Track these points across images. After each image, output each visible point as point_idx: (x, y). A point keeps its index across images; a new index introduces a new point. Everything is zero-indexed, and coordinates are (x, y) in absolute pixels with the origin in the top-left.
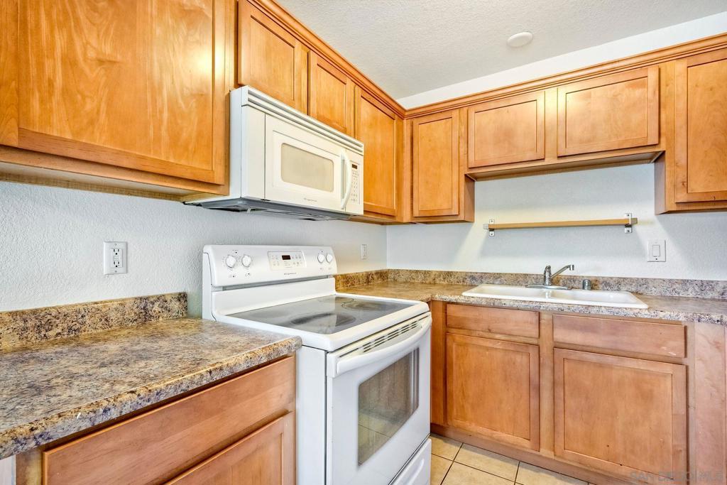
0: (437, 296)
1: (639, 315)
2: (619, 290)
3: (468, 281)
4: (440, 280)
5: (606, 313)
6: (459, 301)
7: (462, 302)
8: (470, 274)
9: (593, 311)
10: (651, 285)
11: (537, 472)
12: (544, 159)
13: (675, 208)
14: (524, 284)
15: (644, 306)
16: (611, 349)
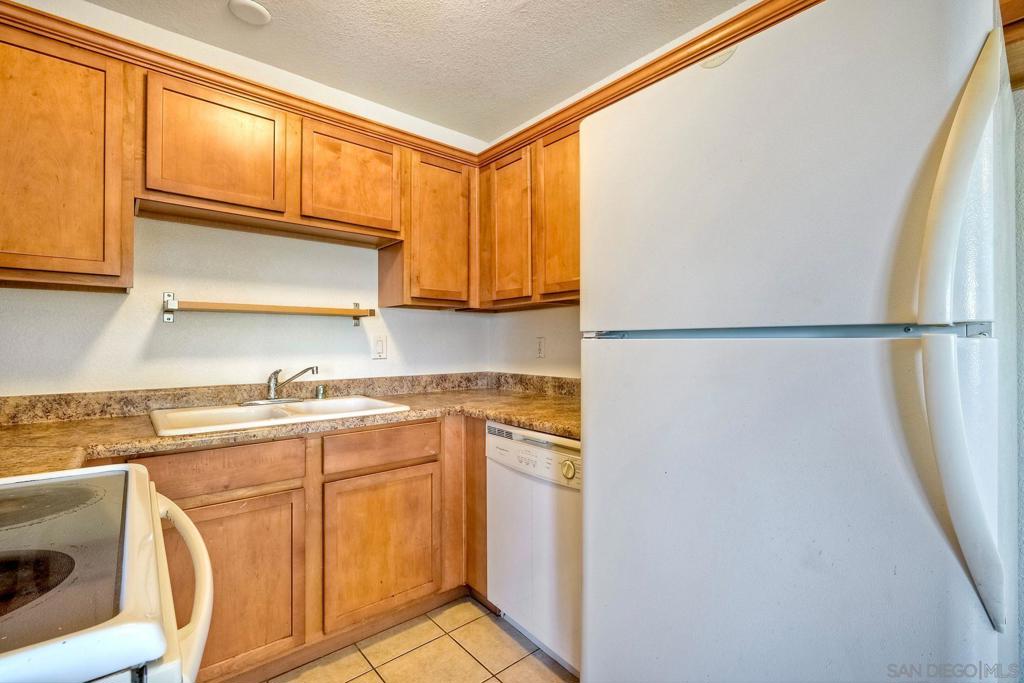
0: (100, 448)
1: (409, 419)
2: (348, 394)
3: (116, 409)
4: (36, 416)
5: (381, 422)
6: (160, 449)
7: (169, 448)
8: (119, 395)
9: (369, 423)
10: (376, 385)
11: (297, 677)
12: (283, 213)
13: (410, 303)
14: (230, 401)
15: (407, 408)
16: (381, 465)
